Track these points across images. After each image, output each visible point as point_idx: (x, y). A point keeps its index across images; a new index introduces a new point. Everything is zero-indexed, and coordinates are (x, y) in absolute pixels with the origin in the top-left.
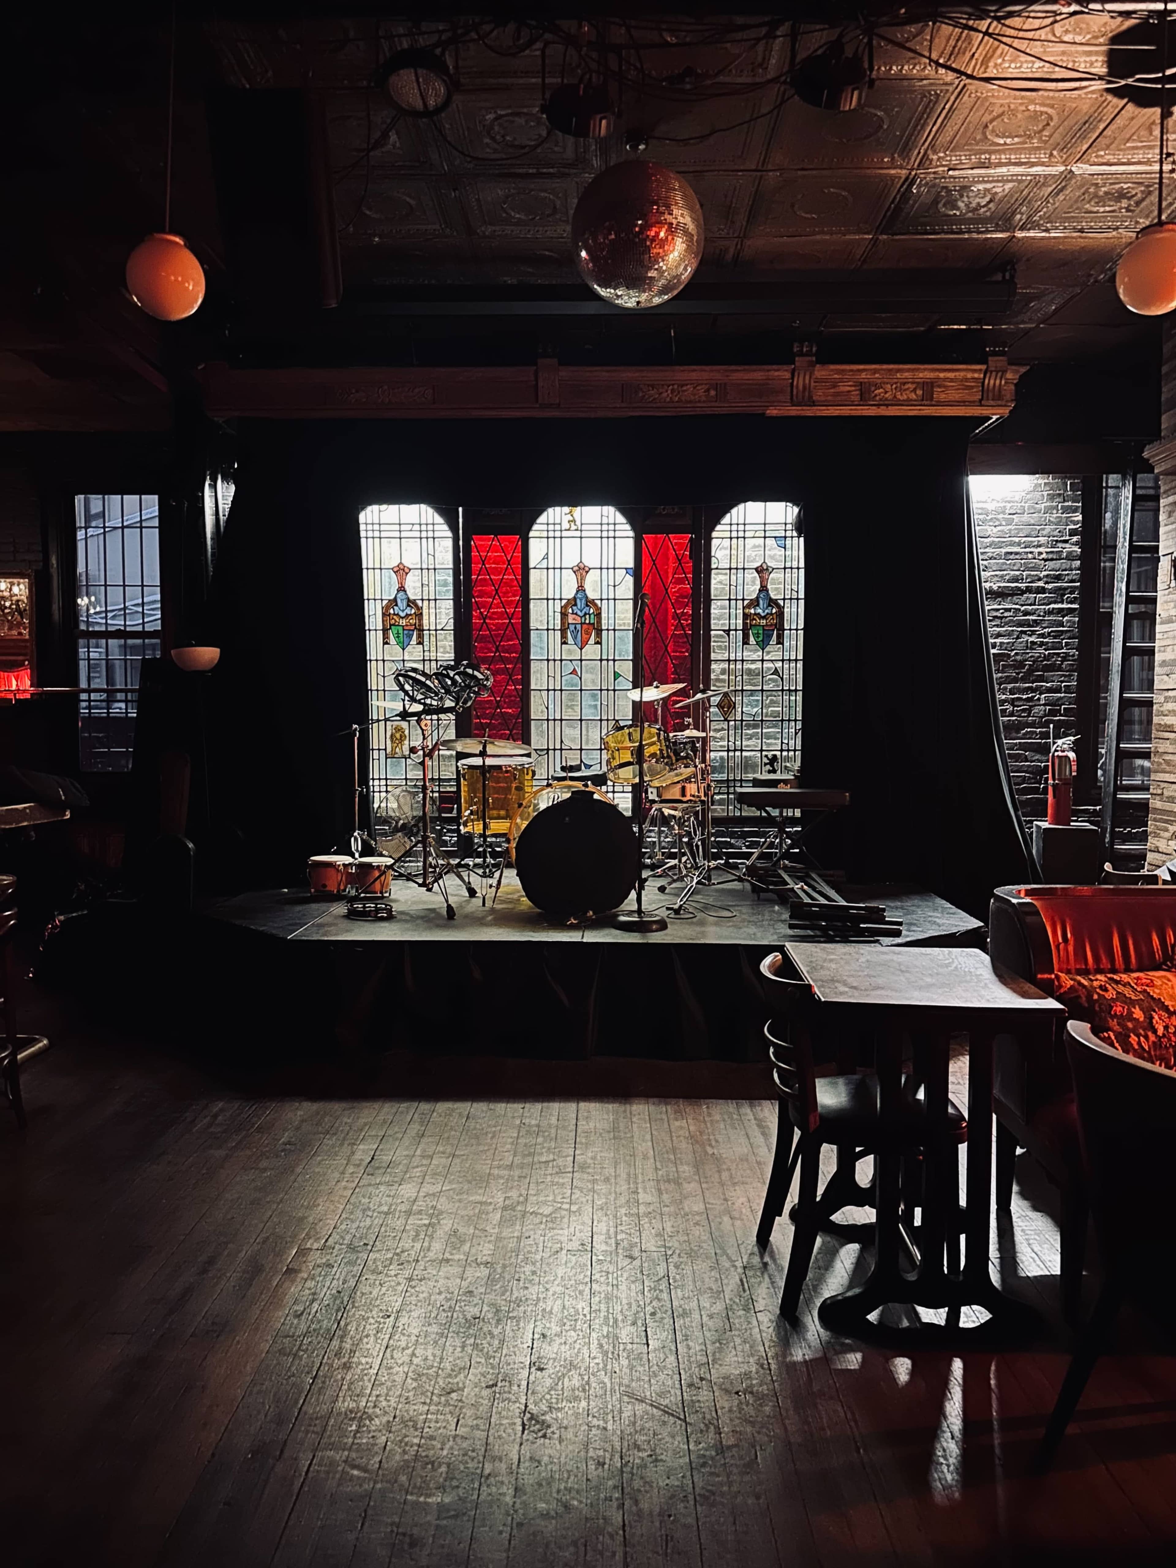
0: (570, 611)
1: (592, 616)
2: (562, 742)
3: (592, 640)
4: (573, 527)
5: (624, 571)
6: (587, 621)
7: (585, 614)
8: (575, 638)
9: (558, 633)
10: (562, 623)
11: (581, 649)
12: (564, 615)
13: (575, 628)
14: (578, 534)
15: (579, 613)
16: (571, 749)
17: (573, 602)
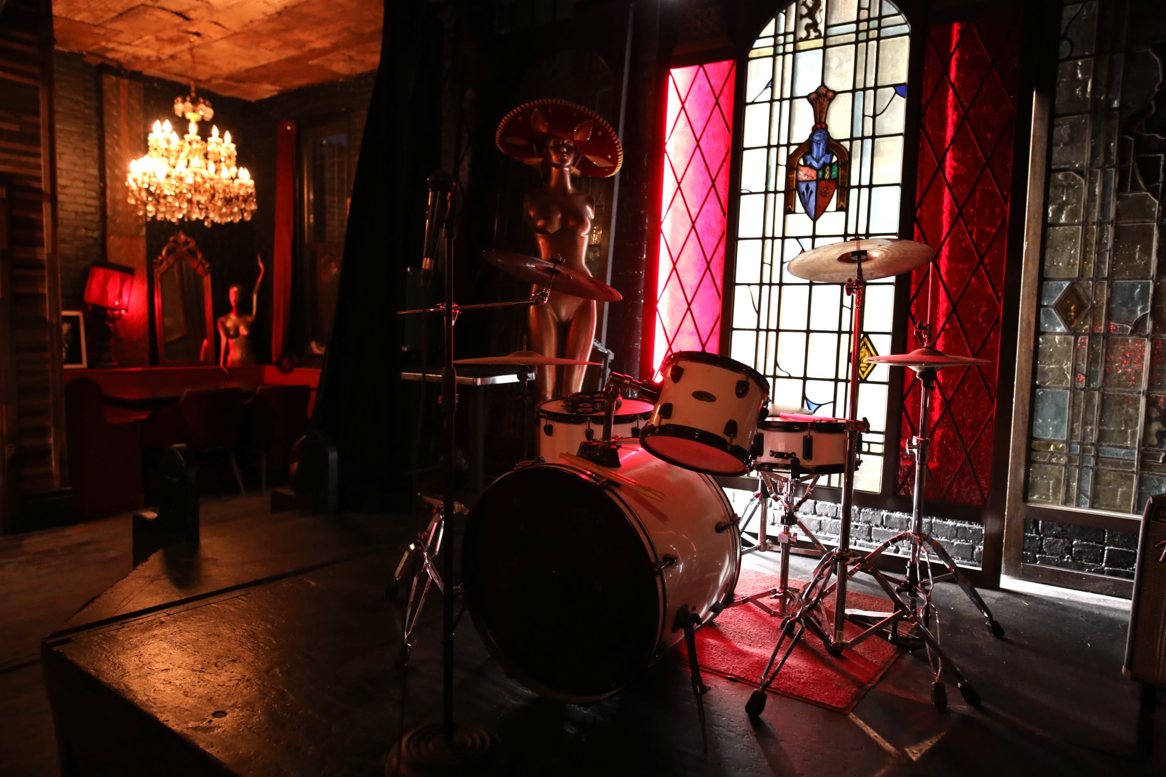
0: (802, 162)
1: (835, 168)
2: (776, 364)
3: (833, 205)
4: (813, 34)
5: (892, 90)
6: (827, 176)
7: (824, 165)
8: (805, 205)
9: (781, 197)
10: (788, 181)
11: (815, 220)
12: (791, 167)
13: (807, 188)
14: (820, 42)
15: (815, 164)
16: (790, 377)
17: (805, 148)
